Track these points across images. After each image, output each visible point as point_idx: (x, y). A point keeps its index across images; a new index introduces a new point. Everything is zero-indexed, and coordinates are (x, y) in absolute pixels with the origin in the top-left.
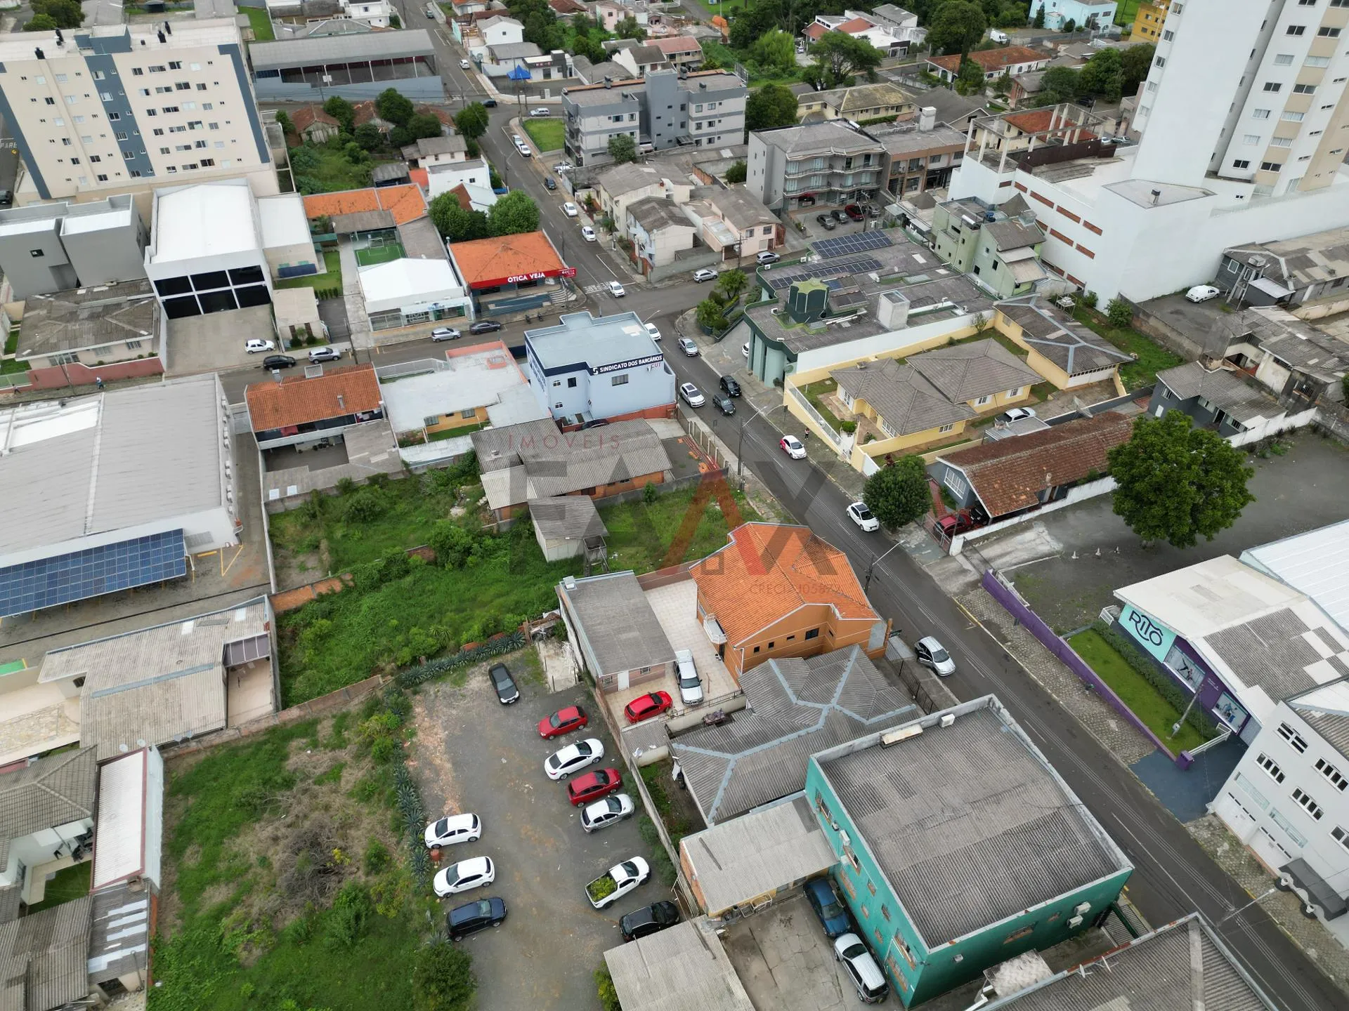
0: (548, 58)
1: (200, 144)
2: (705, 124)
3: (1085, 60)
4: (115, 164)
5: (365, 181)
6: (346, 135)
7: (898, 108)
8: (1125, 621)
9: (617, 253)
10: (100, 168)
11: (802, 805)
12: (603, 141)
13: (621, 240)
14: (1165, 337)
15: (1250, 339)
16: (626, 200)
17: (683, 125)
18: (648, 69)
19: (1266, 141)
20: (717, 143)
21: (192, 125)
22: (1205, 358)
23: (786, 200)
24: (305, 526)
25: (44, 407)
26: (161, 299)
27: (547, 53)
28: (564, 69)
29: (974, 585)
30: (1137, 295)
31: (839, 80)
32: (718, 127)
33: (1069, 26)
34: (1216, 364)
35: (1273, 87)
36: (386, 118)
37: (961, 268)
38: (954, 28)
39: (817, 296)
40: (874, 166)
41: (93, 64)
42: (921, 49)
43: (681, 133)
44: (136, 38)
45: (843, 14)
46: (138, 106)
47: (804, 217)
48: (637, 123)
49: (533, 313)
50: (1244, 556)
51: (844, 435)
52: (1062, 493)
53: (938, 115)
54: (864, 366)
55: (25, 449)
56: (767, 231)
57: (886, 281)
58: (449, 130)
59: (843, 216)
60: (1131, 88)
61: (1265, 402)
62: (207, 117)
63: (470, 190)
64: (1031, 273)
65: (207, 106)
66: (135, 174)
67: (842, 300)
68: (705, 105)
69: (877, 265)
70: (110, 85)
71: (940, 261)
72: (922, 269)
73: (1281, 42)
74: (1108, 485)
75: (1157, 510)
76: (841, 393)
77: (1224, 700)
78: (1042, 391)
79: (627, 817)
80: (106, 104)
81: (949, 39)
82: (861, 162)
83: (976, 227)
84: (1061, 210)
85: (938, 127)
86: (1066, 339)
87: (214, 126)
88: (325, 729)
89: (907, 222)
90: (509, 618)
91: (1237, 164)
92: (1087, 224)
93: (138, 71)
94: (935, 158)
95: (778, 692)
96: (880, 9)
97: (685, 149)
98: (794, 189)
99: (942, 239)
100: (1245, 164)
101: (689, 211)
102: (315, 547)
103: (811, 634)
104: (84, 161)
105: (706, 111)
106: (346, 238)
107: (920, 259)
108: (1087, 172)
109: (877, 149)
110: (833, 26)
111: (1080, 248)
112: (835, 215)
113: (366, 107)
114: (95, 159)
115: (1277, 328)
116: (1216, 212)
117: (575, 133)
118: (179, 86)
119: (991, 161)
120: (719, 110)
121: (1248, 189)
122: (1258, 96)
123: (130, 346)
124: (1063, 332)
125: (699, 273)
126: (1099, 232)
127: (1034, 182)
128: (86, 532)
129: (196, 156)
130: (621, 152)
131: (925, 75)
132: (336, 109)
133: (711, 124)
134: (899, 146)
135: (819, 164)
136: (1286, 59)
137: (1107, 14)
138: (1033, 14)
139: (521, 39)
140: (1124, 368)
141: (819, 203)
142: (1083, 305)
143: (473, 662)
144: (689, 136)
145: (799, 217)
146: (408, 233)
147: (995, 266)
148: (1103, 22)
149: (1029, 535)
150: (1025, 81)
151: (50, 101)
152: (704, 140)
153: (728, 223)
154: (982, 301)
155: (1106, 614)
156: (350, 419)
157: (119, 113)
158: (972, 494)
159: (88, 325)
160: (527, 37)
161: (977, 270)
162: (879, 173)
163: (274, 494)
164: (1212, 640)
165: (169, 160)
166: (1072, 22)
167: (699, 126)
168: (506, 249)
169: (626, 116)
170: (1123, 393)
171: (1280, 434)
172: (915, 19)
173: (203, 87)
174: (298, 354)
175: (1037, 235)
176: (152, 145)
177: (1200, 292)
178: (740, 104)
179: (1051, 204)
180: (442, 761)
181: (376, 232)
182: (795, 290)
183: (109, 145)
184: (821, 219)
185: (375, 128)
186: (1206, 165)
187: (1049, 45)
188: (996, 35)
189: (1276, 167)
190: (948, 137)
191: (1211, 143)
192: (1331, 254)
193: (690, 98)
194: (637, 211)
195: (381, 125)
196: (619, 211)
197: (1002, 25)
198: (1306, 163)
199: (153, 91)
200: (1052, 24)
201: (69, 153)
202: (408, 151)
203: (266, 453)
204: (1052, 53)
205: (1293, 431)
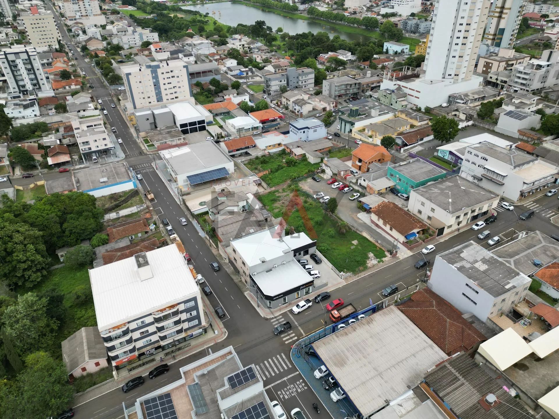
0: (247, 69)
1: (175, 93)
2: (304, 82)
3: (404, 60)
4: (154, 99)
5: (213, 102)
6: (202, 91)
7: (355, 75)
8: (440, 155)
9: (290, 114)
10: (150, 100)
11: (387, 178)
12: (278, 88)
13: (291, 111)
14: (438, 114)
15: (457, 110)
16: (292, 100)
17: (297, 82)
18: (277, 70)
19: (455, 69)
20: (307, 87)
21: (174, 87)
22: (448, 113)
23: (335, 96)
24: (252, 165)
25: (175, 149)
26: (180, 129)
27: (246, 67)
28: (252, 72)
29: (407, 157)
30: (432, 106)
31: (335, 69)
32: (307, 83)
33: (396, 53)
34: (450, 114)
35: (454, 57)
36: (213, 86)
37: (387, 105)
38: (365, 54)
39: (357, 110)
40: (357, 86)
41: (152, 72)
42: (355, 61)
43: (297, 85)
44: (161, 65)
45: (328, 53)
46: (162, 82)
47: (340, 100)
48: (286, 82)
49: (277, 127)
50: (460, 140)
51: (369, 138)
52: (422, 139)
53: (371, 73)
54: (371, 124)
55: (176, 157)
56: (333, 103)
57: (370, 108)
58: (230, 88)
59: (351, 99)
60: (419, 65)
61: (462, 121)
62: (178, 85)
63: (246, 101)
64: (404, 103)
65: (178, 82)
66: (158, 101)
67: (362, 111)
68: (304, 77)
69: (367, 106)
70: (156, 77)
71: (382, 104)
72: (378, 106)
73: (454, 47)
74: (432, 137)
75: (442, 133)
76: (366, 131)
77: (459, 161)
78: (412, 126)
79: (352, 190)
80: (154, 83)
81: (364, 57)
82: (354, 85)
83: (391, 94)
84: (410, 89)
85: (372, 76)
86: (416, 115)
87: (179, 87)
88: (281, 191)
89: (371, 96)
90: (313, 169)
91: (449, 75)
92: (417, 91)
93: (163, 73)
94: (373, 84)
95: (377, 166)
96: (339, 51)
97: (299, 89)
98: (337, 93)
99: (381, 99)
100: (451, 75)
101: (309, 101)
102: (256, 169)
103: (379, 160)
104: (146, 98)
105: (304, 78)
106: (217, 115)
107: (377, 104)
108: (414, 81)
109: (358, 82)
110: (326, 57)
111: (416, 97)
112: (349, 99)
113: (206, 83)
114: (149, 97)
115: (462, 107)
116: (445, 86)
117: (268, 86)
118: (172, 77)
119: (391, 80)
120: (308, 78)
121: (452, 81)
122: (451, 59)
123: (179, 139)
124: (415, 114)
125: (317, 115)
126: (420, 92)
127: (402, 83)
128: (205, 168)
129: (174, 96)
130: (283, 90)
131: (359, 68)
132: (198, 84)
133: (305, 82)
134: (363, 81)
135: (343, 87)
136: (456, 50)
137: (407, 49)
138: (385, 50)
139: (236, 64)
140: (430, 119)
141: (344, 97)
142: (419, 110)
143: (307, 177)
144: (299, 85)
145: (339, 101)
146: (234, 112)
147: (396, 102)
148: (405, 51)
149: (416, 148)
150: (389, 66)
151: (140, 82)
152: (304, 86)
153: (322, 102)
154: (394, 111)
155: (435, 154)
156: (248, 147)
157: (157, 85)
158: (403, 142)
159: (167, 135)
160: (238, 64)
161: (392, 105)
162: (359, 88)
163: (240, 161)
164: (456, 150)
165: (167, 97)
166: (397, 51)
167: (302, 83)
168: (266, 112)
169: (283, 81)
170: (430, 124)
171: (466, 126)
172: (350, 53)
173: (178, 77)
174: (222, 140)
175: (405, 95)
176: (163, 93)
177: (445, 105)
178: (313, 76)
179: (407, 88)
180: (309, 189)
181: (224, 113)
182: (351, 109)
183: (153, 93)
184: (345, 101)
185: (210, 89)
186: (441, 76)
187: (392, 58)
188: (375, 56)
189: (458, 75)
190: (375, 78)
191: (442, 71)
192: (473, 94)
193: (300, 75)
194: (296, 103)
195: (213, 88)
196: (290, 103)
197: (377, 54)
198: (464, 74)
199: (166, 79)
200: (391, 52)
201: (143, 96)
202: (220, 94)
203: (231, 156)
204: (394, 60)
205: (468, 126)
